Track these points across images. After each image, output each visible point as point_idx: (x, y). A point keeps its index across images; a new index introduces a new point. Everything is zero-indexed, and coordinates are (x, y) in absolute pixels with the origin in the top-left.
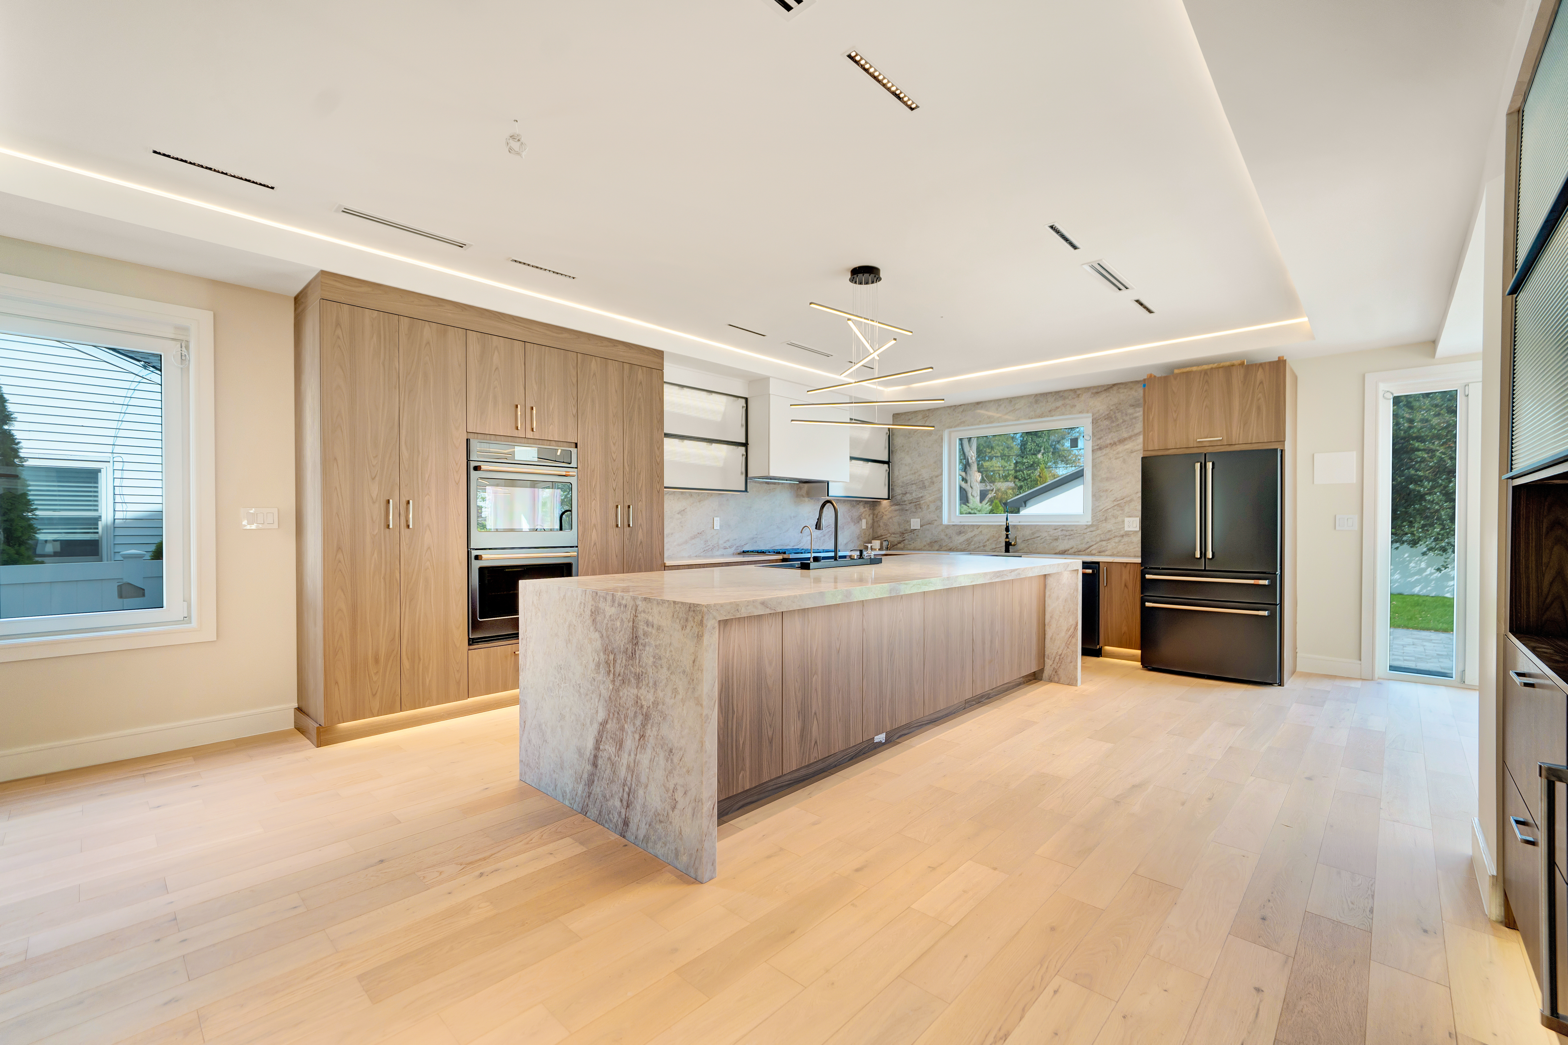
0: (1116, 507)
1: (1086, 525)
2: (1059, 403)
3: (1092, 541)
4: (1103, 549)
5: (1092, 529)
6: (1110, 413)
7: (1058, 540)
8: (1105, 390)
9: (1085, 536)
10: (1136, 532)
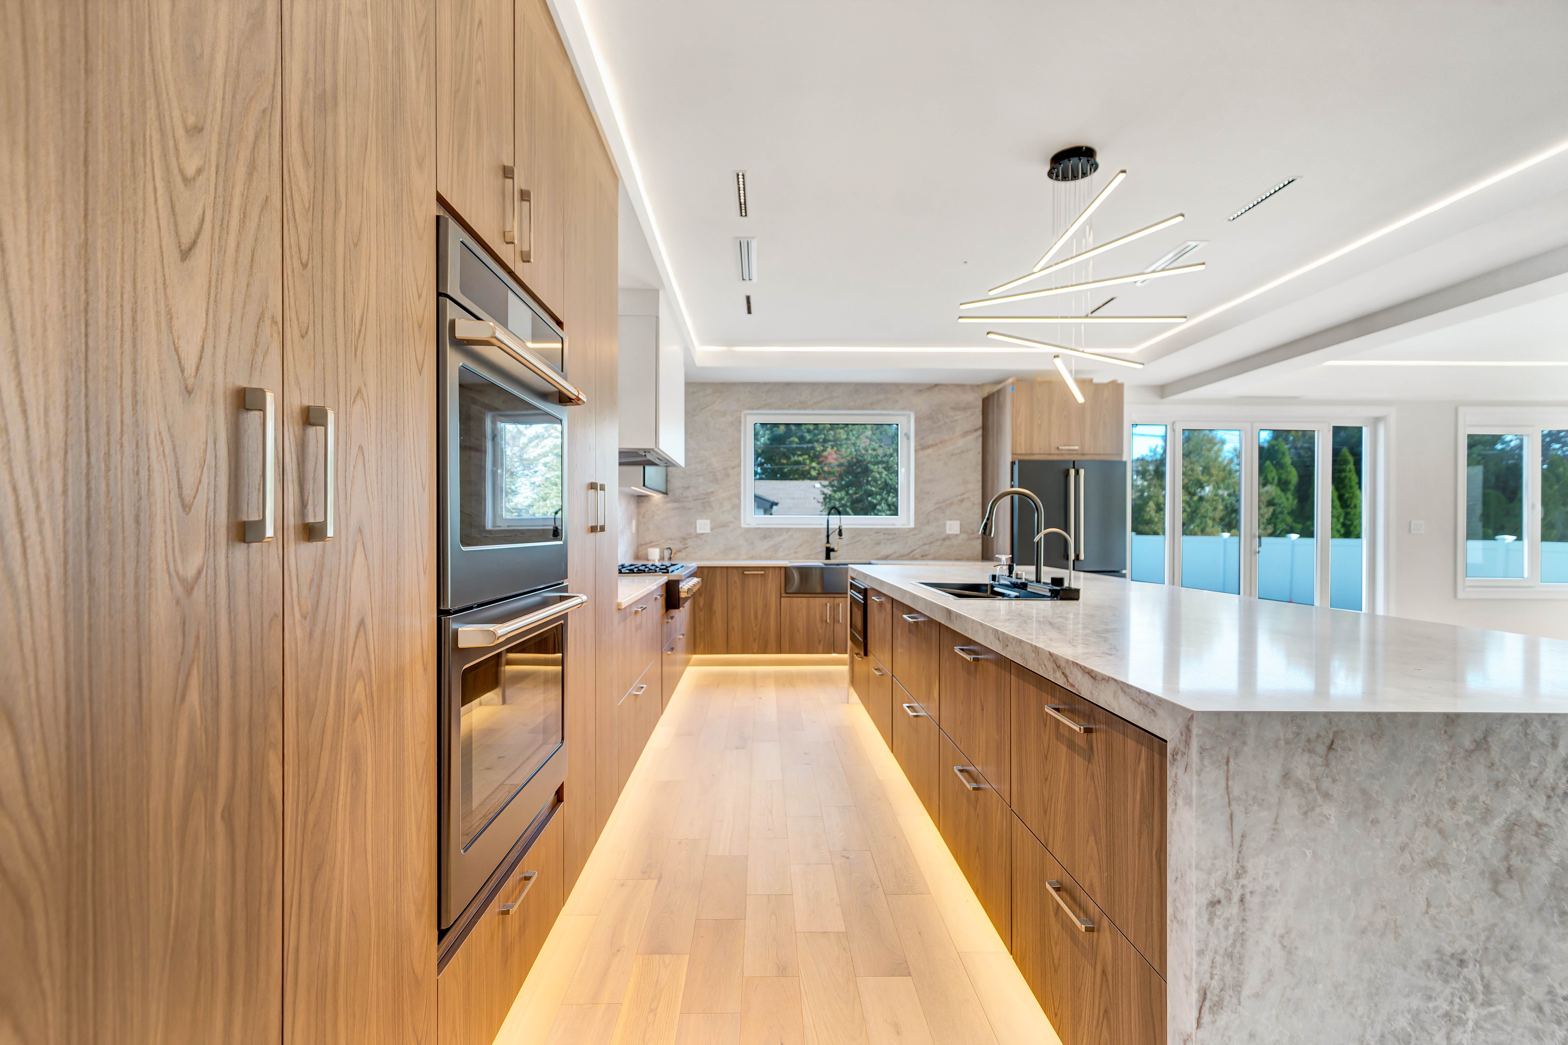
0: (938, 510)
1: (911, 529)
2: (883, 397)
3: (915, 545)
4: (924, 553)
5: (916, 533)
6: (932, 413)
7: (881, 544)
8: (928, 389)
9: (908, 539)
10: (957, 535)
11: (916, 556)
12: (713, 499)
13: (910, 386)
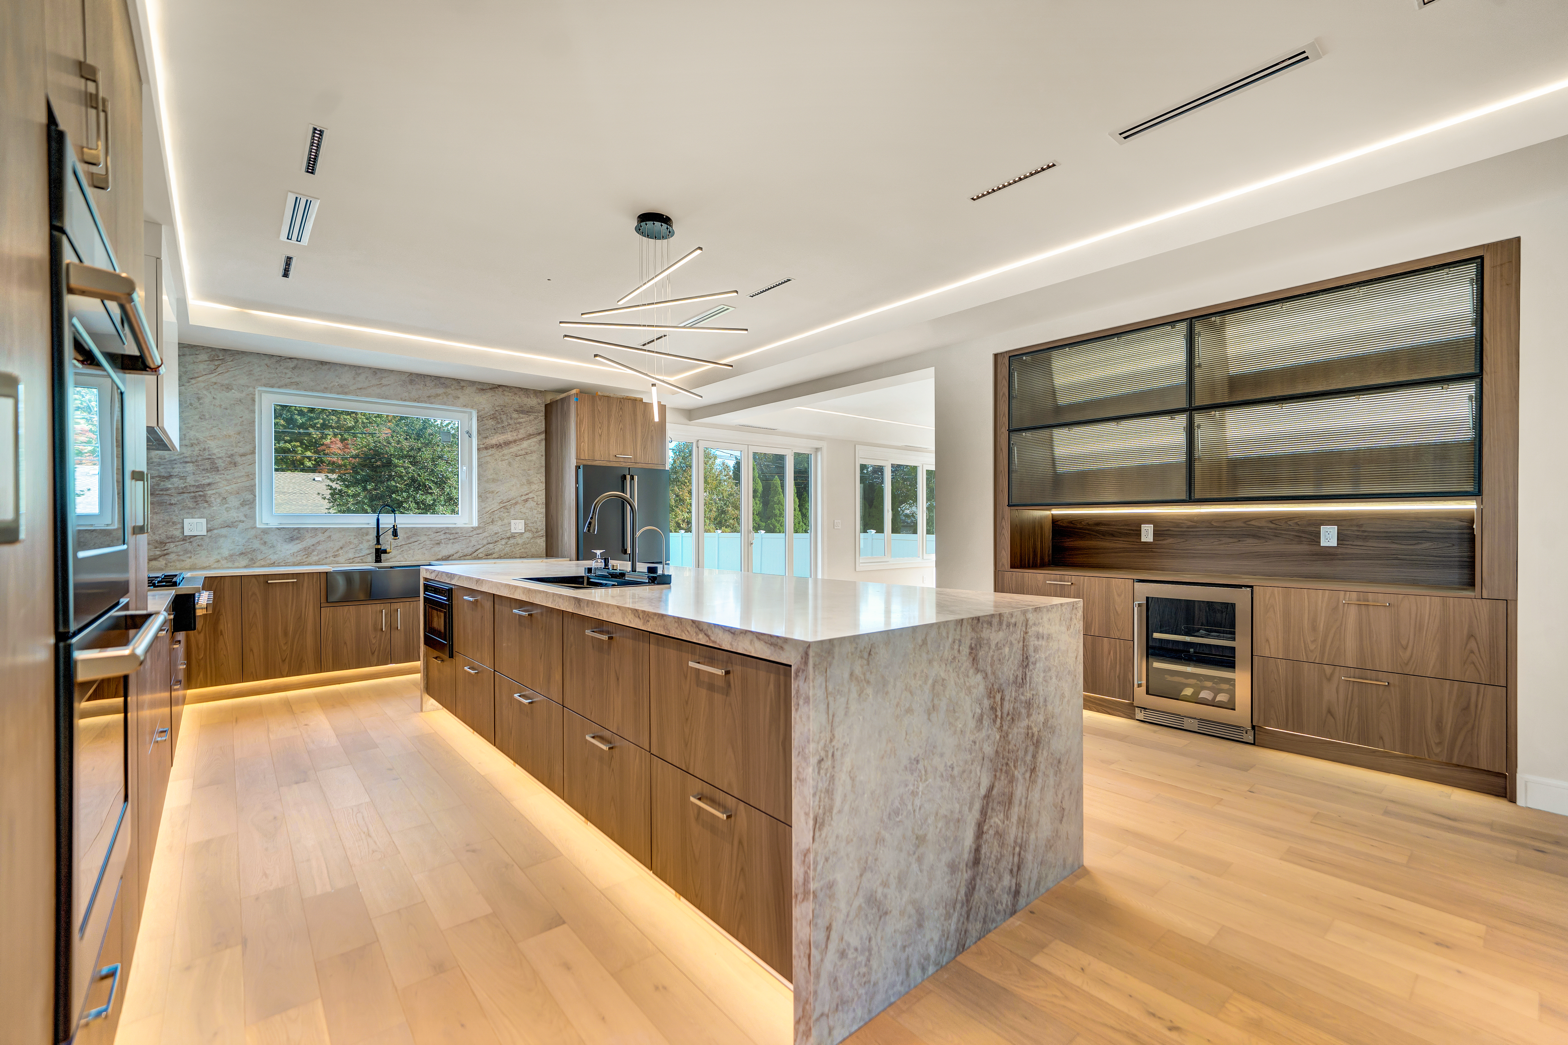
0: (502, 509)
1: (472, 527)
2: (440, 391)
3: (479, 544)
4: (491, 552)
5: (478, 531)
6: (495, 414)
7: (441, 544)
8: (491, 389)
9: (471, 539)
10: (522, 534)
11: (480, 555)
12: (210, 492)
13: (472, 383)
